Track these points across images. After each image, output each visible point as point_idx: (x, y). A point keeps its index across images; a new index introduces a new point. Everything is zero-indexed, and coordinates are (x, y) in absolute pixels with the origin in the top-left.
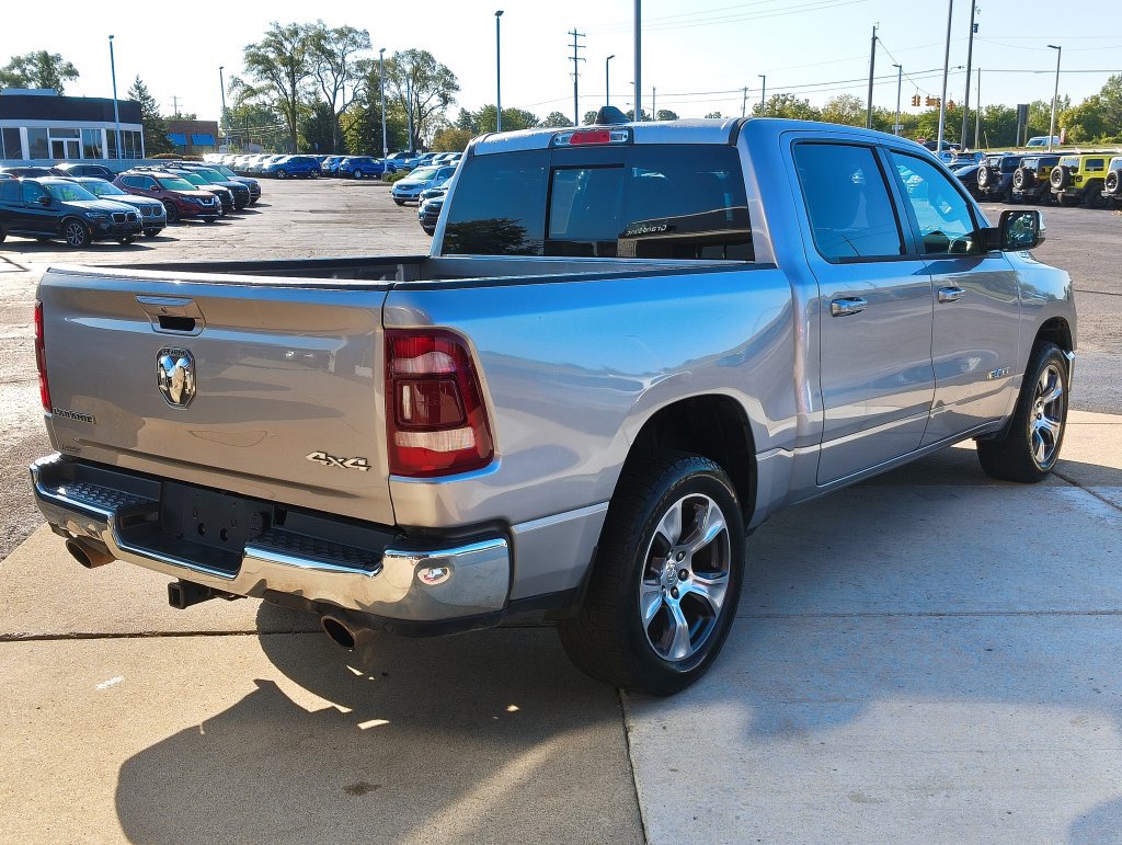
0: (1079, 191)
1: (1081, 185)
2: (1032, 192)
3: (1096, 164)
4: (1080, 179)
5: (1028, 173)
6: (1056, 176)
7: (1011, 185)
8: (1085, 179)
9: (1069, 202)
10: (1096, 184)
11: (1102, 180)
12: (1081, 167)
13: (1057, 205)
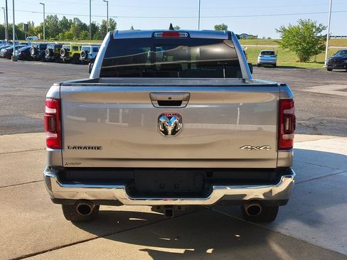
0: (71, 58)
1: (72, 55)
2: (53, 58)
3: (75, 48)
4: (71, 53)
5: (51, 50)
6: (62, 52)
7: (44, 54)
8: (73, 53)
9: (67, 62)
10: (77, 56)
11: (79, 54)
12: (71, 49)
13: (62, 62)
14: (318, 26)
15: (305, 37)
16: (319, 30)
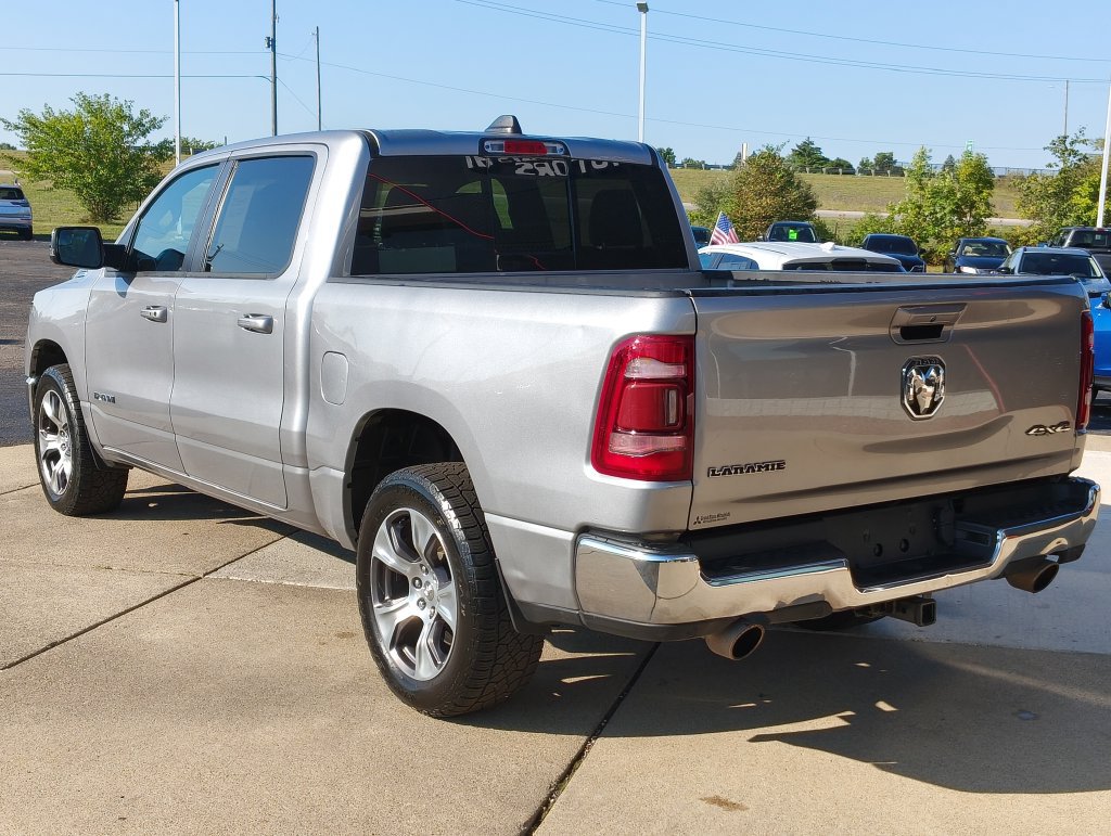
14: (136, 115)
15: (99, 148)
16: (140, 128)
